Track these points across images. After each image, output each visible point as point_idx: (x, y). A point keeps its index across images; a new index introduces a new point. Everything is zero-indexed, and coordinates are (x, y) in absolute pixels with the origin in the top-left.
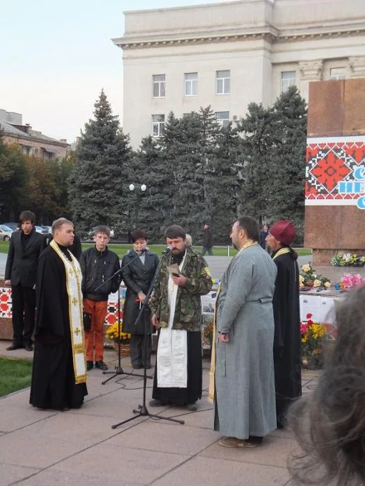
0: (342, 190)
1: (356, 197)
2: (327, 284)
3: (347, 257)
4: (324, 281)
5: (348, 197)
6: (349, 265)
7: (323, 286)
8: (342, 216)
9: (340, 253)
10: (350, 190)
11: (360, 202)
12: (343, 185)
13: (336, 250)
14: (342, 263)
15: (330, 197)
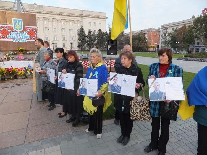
0: (9, 37)
1: (12, 39)
2: (13, 58)
3: (12, 53)
4: (12, 58)
5: (10, 39)
6: (13, 54)
7: (12, 59)
8: (9, 43)
9: (10, 52)
10: (10, 37)
11: (13, 40)
12: (8, 36)
13: (9, 51)
14: (11, 54)
15: (6, 39)
